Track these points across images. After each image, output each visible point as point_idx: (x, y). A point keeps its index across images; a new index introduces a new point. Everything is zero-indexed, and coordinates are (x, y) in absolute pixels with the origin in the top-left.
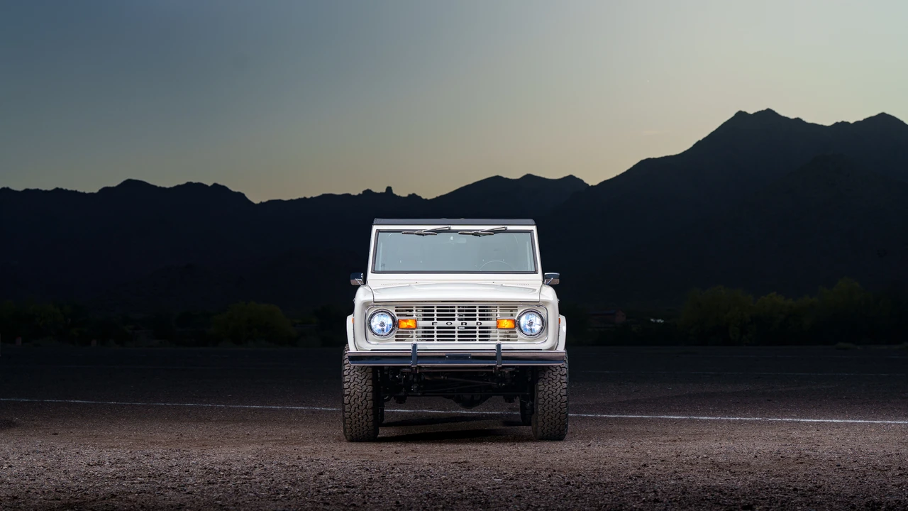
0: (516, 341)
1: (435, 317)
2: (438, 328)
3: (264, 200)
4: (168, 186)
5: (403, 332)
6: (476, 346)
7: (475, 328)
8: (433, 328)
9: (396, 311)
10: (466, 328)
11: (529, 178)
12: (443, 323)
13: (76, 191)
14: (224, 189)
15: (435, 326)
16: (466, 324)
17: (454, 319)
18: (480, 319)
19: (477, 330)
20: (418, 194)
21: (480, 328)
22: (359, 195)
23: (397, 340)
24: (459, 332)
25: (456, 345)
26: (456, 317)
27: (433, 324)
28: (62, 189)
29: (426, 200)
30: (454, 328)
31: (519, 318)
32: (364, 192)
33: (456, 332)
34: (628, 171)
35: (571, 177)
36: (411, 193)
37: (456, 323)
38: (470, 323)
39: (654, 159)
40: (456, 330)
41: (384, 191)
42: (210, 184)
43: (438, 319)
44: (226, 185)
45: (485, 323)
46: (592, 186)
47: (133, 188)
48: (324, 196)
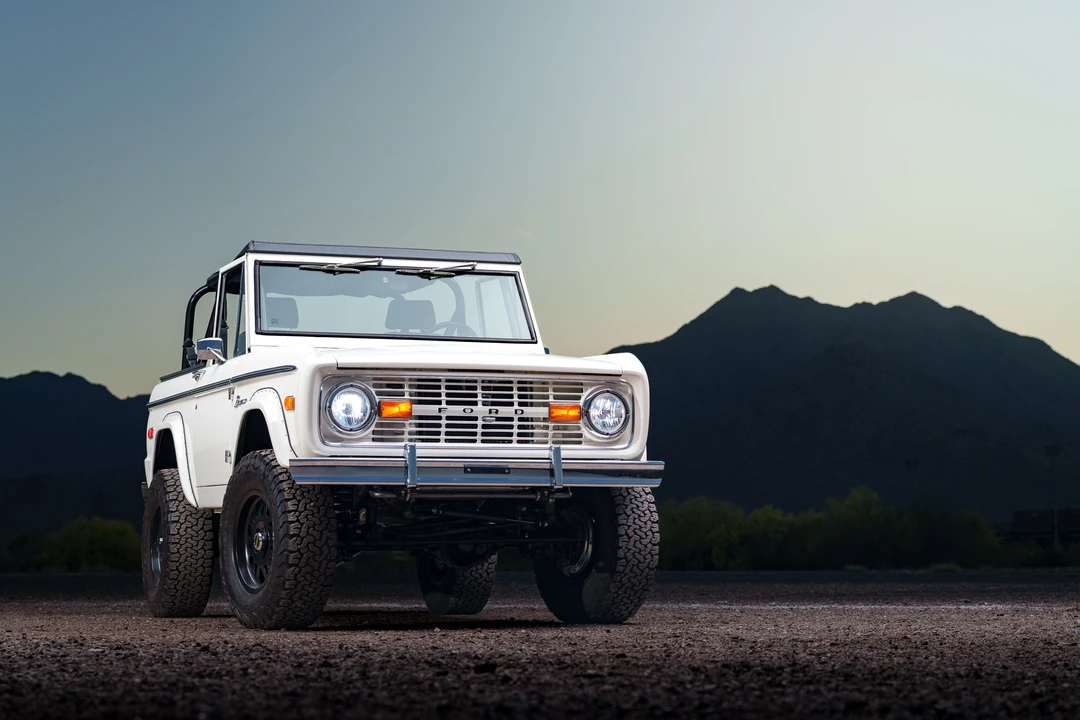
0: (580, 443)
1: (443, 398)
2: (448, 418)
5: (389, 425)
6: (511, 451)
7: (512, 419)
8: (440, 418)
9: (375, 386)
10: (498, 419)
12: (457, 410)
15: (444, 415)
16: (497, 412)
17: (475, 403)
18: (520, 404)
19: (516, 423)
21: (520, 419)
23: (374, 440)
24: (484, 426)
25: (480, 450)
26: (480, 398)
27: (440, 410)
30: (476, 419)
31: (588, 403)
33: (479, 427)
37: (480, 410)
38: (504, 411)
40: (480, 422)
43: (448, 403)
45: (529, 411)
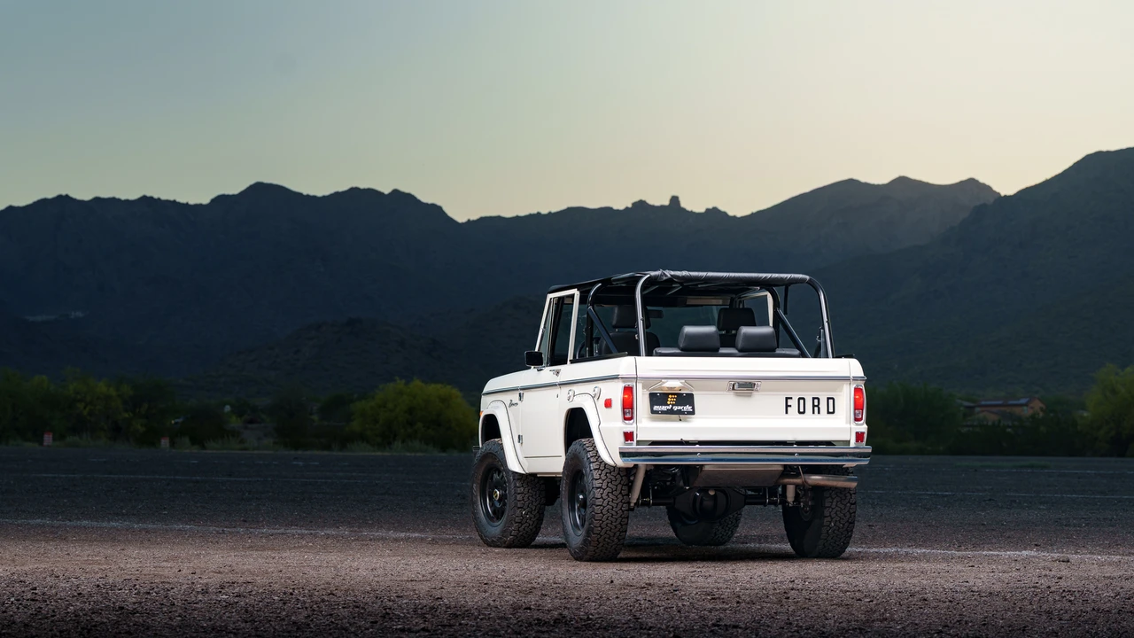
3: (474, 217)
4: (319, 194)
11: (902, 182)
13: (175, 201)
14: (410, 198)
20: (722, 208)
22: (627, 208)
28: (152, 198)
29: (735, 217)
32: (634, 204)
34: (1065, 171)
35: (972, 182)
36: (710, 207)
39: (1108, 152)
41: (666, 203)
42: (387, 191)
44: (413, 193)
46: (1005, 196)
47: (264, 197)
48: (570, 210)
